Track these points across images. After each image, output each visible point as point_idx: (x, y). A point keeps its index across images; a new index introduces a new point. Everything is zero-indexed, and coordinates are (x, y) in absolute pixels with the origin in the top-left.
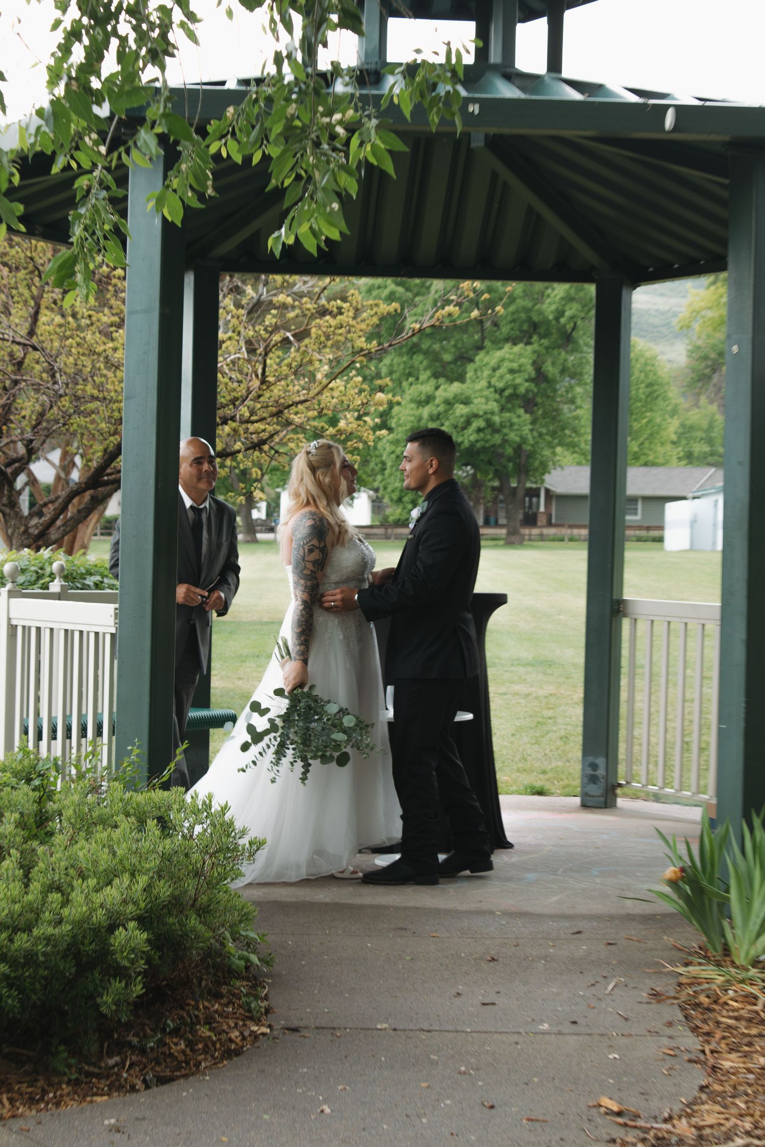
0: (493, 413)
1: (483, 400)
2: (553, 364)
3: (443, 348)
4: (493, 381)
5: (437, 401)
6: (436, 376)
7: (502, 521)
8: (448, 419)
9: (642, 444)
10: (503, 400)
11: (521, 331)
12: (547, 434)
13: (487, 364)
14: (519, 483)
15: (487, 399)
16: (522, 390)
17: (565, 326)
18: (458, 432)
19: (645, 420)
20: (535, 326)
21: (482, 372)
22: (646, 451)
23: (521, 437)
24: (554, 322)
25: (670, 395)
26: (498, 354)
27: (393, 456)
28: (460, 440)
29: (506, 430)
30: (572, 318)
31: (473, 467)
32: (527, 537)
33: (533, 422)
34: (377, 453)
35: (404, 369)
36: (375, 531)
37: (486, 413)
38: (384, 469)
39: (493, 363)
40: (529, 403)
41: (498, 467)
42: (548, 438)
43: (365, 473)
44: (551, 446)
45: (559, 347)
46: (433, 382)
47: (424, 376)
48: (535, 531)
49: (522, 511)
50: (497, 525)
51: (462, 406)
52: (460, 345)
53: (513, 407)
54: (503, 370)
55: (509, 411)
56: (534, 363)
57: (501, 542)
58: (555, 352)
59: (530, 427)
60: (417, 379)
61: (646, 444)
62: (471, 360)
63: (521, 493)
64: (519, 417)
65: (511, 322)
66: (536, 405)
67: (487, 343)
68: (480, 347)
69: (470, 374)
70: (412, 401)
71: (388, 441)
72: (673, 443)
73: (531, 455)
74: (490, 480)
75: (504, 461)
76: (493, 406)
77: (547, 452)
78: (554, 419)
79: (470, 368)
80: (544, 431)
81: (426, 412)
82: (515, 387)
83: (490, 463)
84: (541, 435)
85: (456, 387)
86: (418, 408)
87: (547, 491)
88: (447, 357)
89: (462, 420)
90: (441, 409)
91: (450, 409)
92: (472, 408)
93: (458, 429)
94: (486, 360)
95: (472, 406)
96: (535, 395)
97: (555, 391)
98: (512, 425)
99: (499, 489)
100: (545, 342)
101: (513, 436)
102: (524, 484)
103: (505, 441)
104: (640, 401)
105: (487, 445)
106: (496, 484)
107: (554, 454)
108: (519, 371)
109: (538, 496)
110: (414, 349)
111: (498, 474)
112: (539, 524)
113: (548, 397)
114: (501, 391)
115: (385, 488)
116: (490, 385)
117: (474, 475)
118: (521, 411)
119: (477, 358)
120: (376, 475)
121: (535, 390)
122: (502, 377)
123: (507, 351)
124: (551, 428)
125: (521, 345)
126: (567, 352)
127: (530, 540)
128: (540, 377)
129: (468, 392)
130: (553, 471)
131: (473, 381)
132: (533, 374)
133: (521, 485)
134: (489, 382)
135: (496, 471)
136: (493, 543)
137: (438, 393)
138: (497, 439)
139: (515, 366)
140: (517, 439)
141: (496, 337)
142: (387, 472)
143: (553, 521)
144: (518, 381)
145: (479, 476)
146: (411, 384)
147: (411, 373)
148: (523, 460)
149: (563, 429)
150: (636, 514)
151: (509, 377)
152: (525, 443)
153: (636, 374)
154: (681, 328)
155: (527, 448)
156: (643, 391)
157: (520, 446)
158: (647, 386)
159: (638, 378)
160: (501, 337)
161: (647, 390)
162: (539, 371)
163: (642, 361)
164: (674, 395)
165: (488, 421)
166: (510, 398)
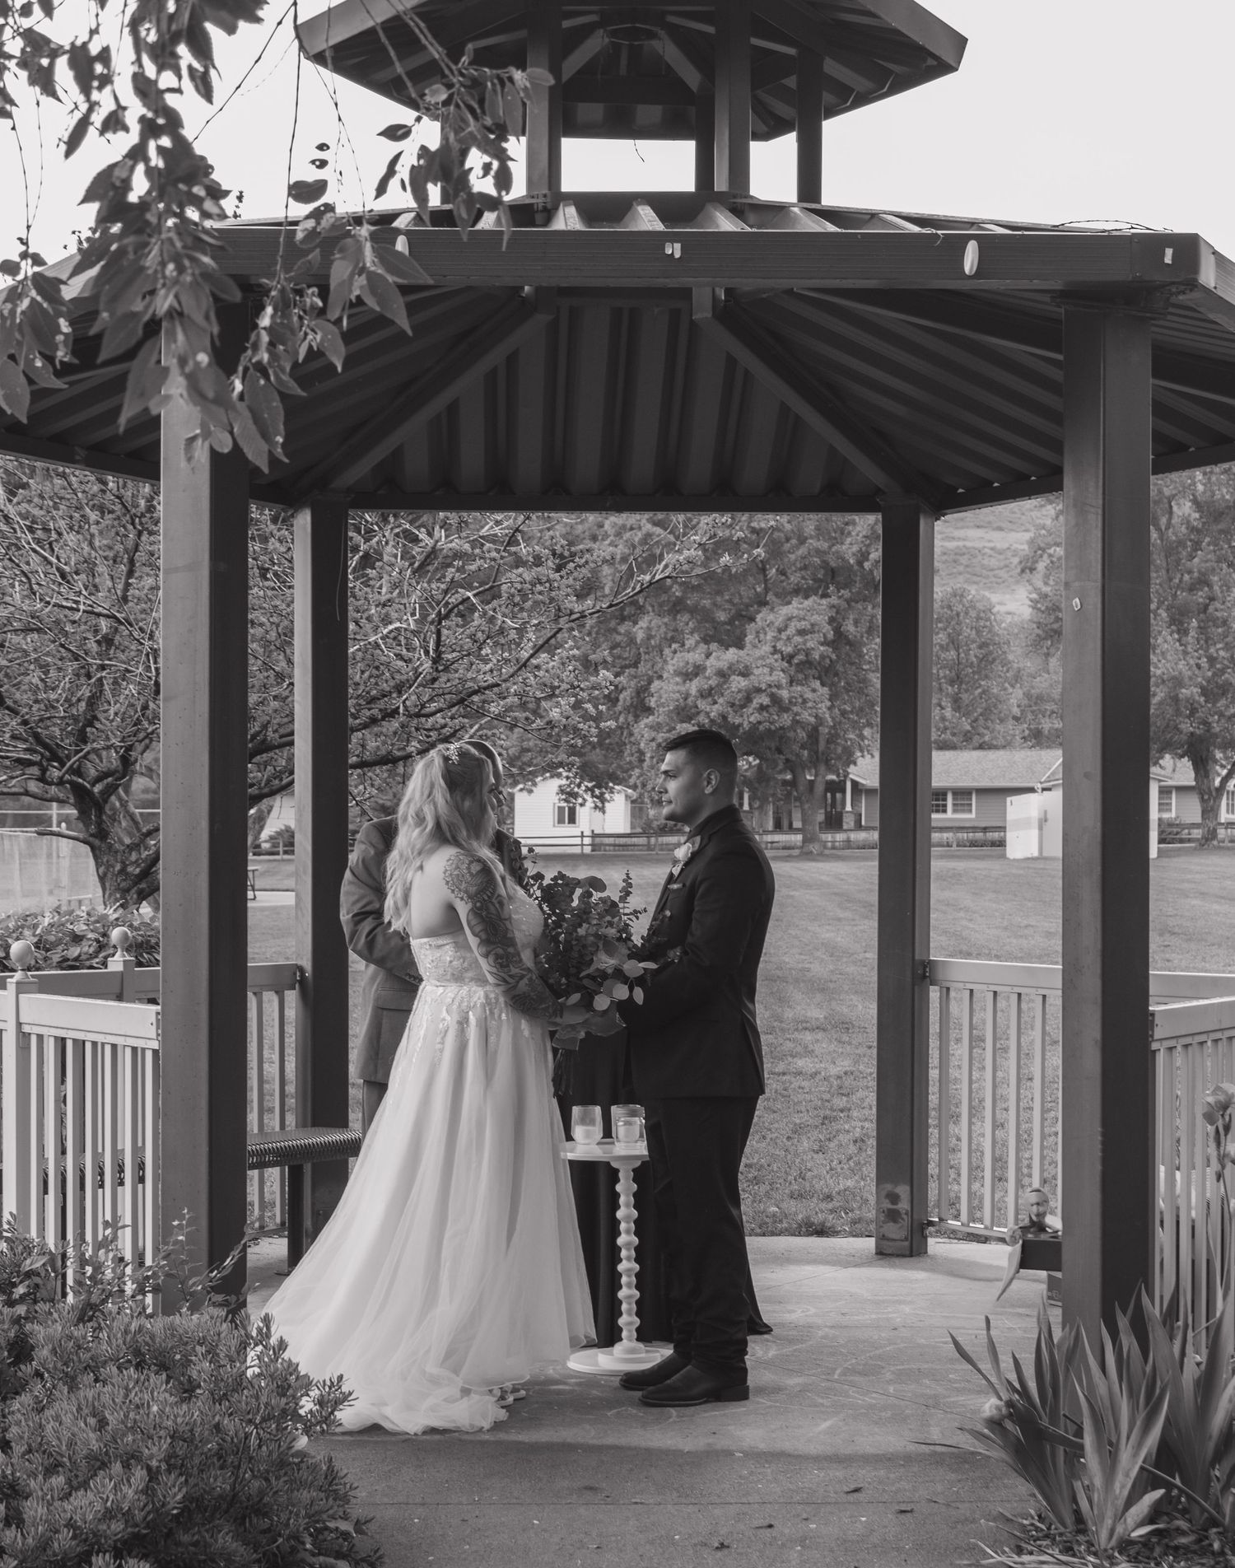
0: (779, 687)
1: (766, 670)
2: (856, 623)
3: (715, 604)
4: (779, 645)
5: (708, 672)
6: (706, 640)
7: (797, 824)
8: (722, 695)
9: (976, 720)
10: (793, 668)
11: (815, 580)
12: (852, 712)
13: (772, 623)
14: (816, 775)
15: (772, 669)
16: (816, 656)
17: (871, 571)
18: (736, 712)
19: (980, 690)
20: (832, 573)
21: (765, 634)
22: (982, 730)
23: (816, 717)
24: (856, 567)
25: (1011, 657)
26: (785, 611)
27: (654, 744)
28: (737, 721)
29: (796, 709)
31: (757, 756)
32: (829, 844)
33: (833, 697)
34: (632, 739)
35: (666, 633)
36: (635, 840)
37: (770, 686)
38: (642, 761)
39: (779, 621)
40: (826, 673)
41: (789, 756)
42: (853, 717)
43: (620, 767)
44: (855, 726)
45: (864, 599)
46: (703, 647)
47: (690, 642)
48: (840, 837)
49: (823, 811)
50: (791, 829)
51: (740, 678)
52: (736, 600)
53: (806, 678)
54: (791, 631)
55: (801, 683)
56: (832, 620)
57: (796, 852)
58: (859, 606)
59: (829, 704)
60: (683, 645)
61: (981, 721)
62: (752, 619)
63: (820, 788)
64: (814, 691)
65: (801, 569)
66: (836, 674)
67: (770, 597)
68: (763, 603)
69: (749, 638)
70: (678, 673)
71: (646, 726)
72: (1016, 719)
73: (832, 739)
74: (780, 772)
75: (796, 747)
76: (782, 678)
77: (852, 735)
78: (860, 692)
79: (751, 628)
80: (847, 708)
81: (694, 687)
82: (808, 653)
83: (779, 751)
84: (843, 713)
85: (732, 654)
86: (684, 682)
87: (855, 784)
88: (722, 616)
89: (740, 696)
90: (713, 682)
91: (725, 683)
92: (753, 681)
93: (736, 708)
94: (771, 617)
95: (752, 677)
96: (834, 661)
97: (861, 656)
98: (805, 701)
99: (793, 784)
100: (846, 593)
101: (807, 717)
102: (824, 777)
103: (796, 722)
104: (972, 665)
105: (773, 728)
106: (789, 777)
107: (862, 737)
108: (813, 632)
109: (843, 791)
110: (677, 607)
111: (790, 765)
112: (845, 827)
113: (852, 664)
114: (789, 658)
115: (644, 785)
116: (775, 651)
117: (759, 766)
118: (817, 684)
119: (759, 617)
120: (633, 769)
121: (834, 657)
122: (789, 639)
123: (796, 606)
124: (857, 704)
125: (813, 598)
127: (834, 848)
128: (839, 638)
129: (748, 660)
130: (860, 761)
131: (755, 647)
132: (831, 635)
133: (819, 779)
134: (774, 647)
135: (787, 760)
136: (786, 853)
137: (708, 663)
138: (786, 719)
139: (804, 624)
140: (812, 720)
141: (784, 588)
142: (645, 765)
143: (863, 823)
144: (810, 644)
145: (764, 766)
146: (675, 652)
147: (675, 638)
148: (822, 745)
150: (970, 811)
151: (798, 639)
152: (821, 724)
153: (967, 631)
154: (1023, 571)
155: (824, 730)
156: (974, 652)
157: (815, 729)
158: (980, 647)
159: (968, 637)
160: (789, 588)
161: (981, 653)
162: (838, 632)
163: (973, 614)
164: (1017, 656)
165: (773, 697)
166: (802, 667)
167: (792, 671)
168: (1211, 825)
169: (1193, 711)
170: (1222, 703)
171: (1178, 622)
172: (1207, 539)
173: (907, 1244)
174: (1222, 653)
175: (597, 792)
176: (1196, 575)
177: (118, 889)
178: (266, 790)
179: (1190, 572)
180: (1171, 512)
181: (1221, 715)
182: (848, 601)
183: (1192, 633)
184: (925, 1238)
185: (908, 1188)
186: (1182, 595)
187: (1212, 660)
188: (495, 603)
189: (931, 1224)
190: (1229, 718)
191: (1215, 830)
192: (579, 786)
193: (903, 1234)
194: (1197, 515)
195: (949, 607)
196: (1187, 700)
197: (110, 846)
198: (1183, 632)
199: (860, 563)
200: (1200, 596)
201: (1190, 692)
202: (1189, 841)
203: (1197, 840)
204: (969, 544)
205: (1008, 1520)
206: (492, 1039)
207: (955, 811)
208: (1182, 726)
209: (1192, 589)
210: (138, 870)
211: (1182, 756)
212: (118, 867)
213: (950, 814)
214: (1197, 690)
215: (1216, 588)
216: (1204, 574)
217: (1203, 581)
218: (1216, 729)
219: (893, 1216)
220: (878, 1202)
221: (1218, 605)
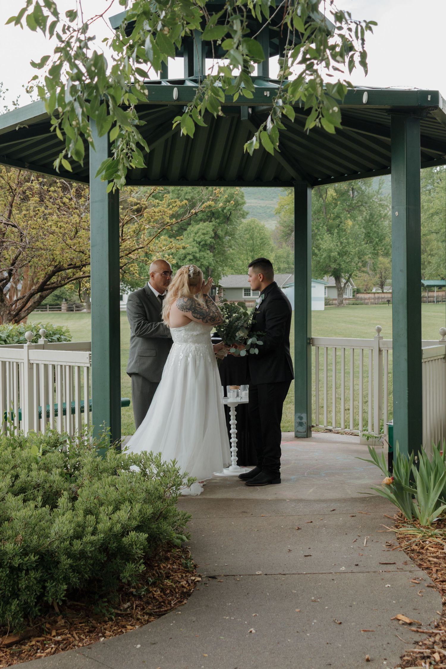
0: (196, 253)
1: (191, 247)
2: (222, 230)
4: (196, 238)
6: (170, 237)
11: (207, 216)
12: (220, 261)
13: (193, 231)
15: (193, 247)
16: (208, 242)
17: (226, 213)
19: (261, 254)
20: (213, 214)
21: (191, 234)
23: (209, 263)
24: (221, 212)
25: (271, 243)
26: (197, 227)
29: (202, 260)
30: (229, 210)
33: (214, 256)
34: (145, 271)
37: (193, 253)
39: (195, 230)
40: (211, 248)
42: (221, 263)
44: (221, 266)
45: (224, 223)
46: (169, 239)
51: (182, 250)
53: (205, 249)
54: (200, 233)
55: (203, 252)
56: (213, 230)
58: (223, 225)
59: (213, 258)
62: (186, 230)
64: (208, 254)
65: (203, 213)
66: (215, 248)
67: (192, 222)
68: (189, 224)
69: (185, 236)
73: (213, 271)
76: (197, 250)
77: (220, 269)
78: (223, 254)
79: (185, 233)
80: (218, 260)
82: (205, 241)
84: (217, 262)
87: (220, 287)
89: (182, 256)
92: (187, 251)
94: (192, 229)
96: (214, 244)
97: (223, 242)
98: (205, 258)
100: (218, 221)
101: (205, 263)
103: (202, 265)
104: (258, 246)
107: (223, 270)
108: (207, 234)
109: (215, 289)
113: (220, 245)
114: (199, 243)
116: (194, 240)
118: (209, 251)
119: (188, 229)
122: (199, 236)
123: (201, 225)
124: (222, 259)
125: (207, 222)
126: (228, 225)
128: (216, 236)
130: (223, 278)
131: (187, 239)
132: (213, 235)
139: (205, 231)
140: (207, 264)
144: (206, 238)
148: (210, 273)
149: (227, 259)
151: (202, 236)
152: (210, 265)
153: (256, 234)
154: (276, 213)
155: (211, 268)
156: (259, 241)
157: (208, 267)
158: (261, 239)
159: (256, 236)
160: (199, 219)
161: (261, 241)
162: (215, 233)
163: (258, 228)
164: (272, 243)
165: (194, 256)
166: (204, 246)
167: (200, 247)
168: (341, 299)
169: (335, 261)
170: (345, 257)
171: (330, 230)
172: (339, 202)
173: (306, 433)
174: (345, 241)
175: (132, 289)
176: (336, 214)
177: (8, 320)
178: (60, 285)
179: (333, 213)
180: (327, 193)
181: (345, 261)
182: (219, 223)
183: (335, 234)
184: (311, 431)
185: (306, 415)
186: (331, 221)
187: (341, 243)
188: (142, 220)
189: (313, 426)
190: (348, 263)
191: (342, 301)
192: (126, 287)
193: (304, 430)
194: (335, 194)
195: (250, 226)
196: (333, 257)
197: (5, 305)
198: (332, 234)
199: (223, 211)
200: (337, 221)
201: (334, 254)
202: (332, 304)
203: (336, 304)
204: (252, 205)
205: (389, 518)
206: (198, 362)
207: (253, 295)
208: (332, 266)
209: (334, 219)
210: (15, 313)
211: (331, 276)
212: (8, 312)
213: (251, 296)
214: (336, 253)
215: (343, 218)
216: (338, 214)
217: (338, 217)
218: (343, 266)
219: (301, 424)
220: (295, 419)
221: (343, 224)
